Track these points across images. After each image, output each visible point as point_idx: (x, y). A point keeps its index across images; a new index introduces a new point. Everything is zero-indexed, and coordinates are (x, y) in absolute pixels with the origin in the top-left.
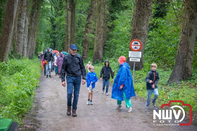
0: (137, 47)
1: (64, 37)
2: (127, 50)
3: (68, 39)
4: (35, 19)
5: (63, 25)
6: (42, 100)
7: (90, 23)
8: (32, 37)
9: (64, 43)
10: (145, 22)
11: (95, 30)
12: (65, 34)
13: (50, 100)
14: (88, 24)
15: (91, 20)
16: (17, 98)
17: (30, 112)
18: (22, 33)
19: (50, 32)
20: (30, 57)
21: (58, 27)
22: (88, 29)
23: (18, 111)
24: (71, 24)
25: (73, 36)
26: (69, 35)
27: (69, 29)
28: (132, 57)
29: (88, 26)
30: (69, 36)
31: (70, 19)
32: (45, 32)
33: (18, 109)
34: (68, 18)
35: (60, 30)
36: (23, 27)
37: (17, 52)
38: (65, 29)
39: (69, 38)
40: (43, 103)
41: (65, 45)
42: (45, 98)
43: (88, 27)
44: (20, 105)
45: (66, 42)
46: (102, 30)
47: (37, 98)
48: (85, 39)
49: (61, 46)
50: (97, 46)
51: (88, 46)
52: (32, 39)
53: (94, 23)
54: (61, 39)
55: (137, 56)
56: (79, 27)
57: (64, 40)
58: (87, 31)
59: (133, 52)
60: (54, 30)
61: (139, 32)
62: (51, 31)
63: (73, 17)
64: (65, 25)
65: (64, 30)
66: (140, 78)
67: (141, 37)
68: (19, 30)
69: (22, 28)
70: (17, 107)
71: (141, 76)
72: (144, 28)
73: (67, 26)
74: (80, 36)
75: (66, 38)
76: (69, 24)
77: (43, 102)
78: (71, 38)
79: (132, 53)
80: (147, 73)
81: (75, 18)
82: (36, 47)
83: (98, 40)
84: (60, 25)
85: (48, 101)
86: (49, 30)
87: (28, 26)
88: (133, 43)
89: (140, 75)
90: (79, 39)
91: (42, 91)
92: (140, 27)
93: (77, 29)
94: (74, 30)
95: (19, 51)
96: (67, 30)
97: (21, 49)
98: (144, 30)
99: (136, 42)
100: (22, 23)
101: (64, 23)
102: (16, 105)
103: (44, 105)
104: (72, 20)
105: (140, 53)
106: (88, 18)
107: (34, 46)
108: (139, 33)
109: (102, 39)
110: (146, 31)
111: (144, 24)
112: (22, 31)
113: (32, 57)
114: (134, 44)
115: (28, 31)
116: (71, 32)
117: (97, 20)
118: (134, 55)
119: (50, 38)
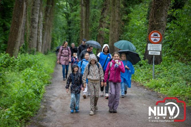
0: (156, 39)
1: (78, 32)
2: (143, 43)
3: (83, 35)
4: (50, 14)
5: (78, 21)
6: (52, 99)
7: (105, 17)
8: (47, 32)
9: (79, 39)
10: (164, 13)
11: (109, 24)
12: (80, 30)
13: (61, 98)
14: (103, 18)
15: (105, 15)
16: (20, 100)
17: (36, 114)
18: (36, 28)
19: (65, 28)
20: (45, 52)
21: (73, 23)
22: (102, 23)
23: (21, 115)
24: (86, 19)
25: (87, 31)
26: (84, 30)
27: (84, 24)
28: (152, 50)
29: (102, 20)
30: (84, 32)
31: (84, 15)
32: (60, 28)
33: (20, 112)
34: (82, 14)
35: (75, 26)
36: (37, 21)
37: (31, 47)
38: (80, 25)
39: (84, 33)
40: (53, 103)
41: (79, 41)
42: (56, 96)
43: (102, 22)
44: (23, 107)
45: (81, 37)
46: (117, 23)
47: (47, 97)
48: (100, 34)
49: (76, 41)
50: (111, 40)
51: (103, 41)
52: (47, 35)
53: (108, 17)
54: (76, 35)
55: (157, 49)
56: (93, 22)
57: (79, 35)
58: (102, 25)
59: (152, 44)
60: (70, 26)
61: (158, 23)
62: (67, 27)
63: (87, 13)
64: (79, 20)
65: (78, 26)
66: (159, 73)
67: (159, 29)
68: (33, 24)
69: (36, 23)
70: (20, 110)
71: (161, 71)
72: (163, 19)
73: (82, 21)
74: (95, 32)
75: (81, 33)
76: (84, 20)
77: (53, 101)
78: (86, 33)
79: (151, 46)
80: (166, 67)
81: (89, 14)
82: (51, 43)
83: (113, 34)
84: (75, 21)
85: (59, 100)
86: (64, 27)
87: (42, 21)
88: (152, 35)
89: (160, 69)
90: (93, 34)
91: (54, 88)
92: (158, 19)
93: (91, 25)
94: (89, 25)
95: (32, 46)
96: (82, 25)
97: (35, 45)
98: (163, 21)
99: (156, 33)
100: (35, 18)
101: (78, 18)
102: (19, 107)
103: (53, 105)
104: (86, 16)
105: (161, 45)
106: (102, 13)
107: (49, 41)
108: (157, 25)
109: (117, 33)
110: (165, 23)
111: (163, 15)
112: (36, 25)
113: (47, 52)
114: (154, 36)
115: (42, 26)
116: (86, 27)
117: (112, 14)
118: (153, 47)
119: (66, 34)
